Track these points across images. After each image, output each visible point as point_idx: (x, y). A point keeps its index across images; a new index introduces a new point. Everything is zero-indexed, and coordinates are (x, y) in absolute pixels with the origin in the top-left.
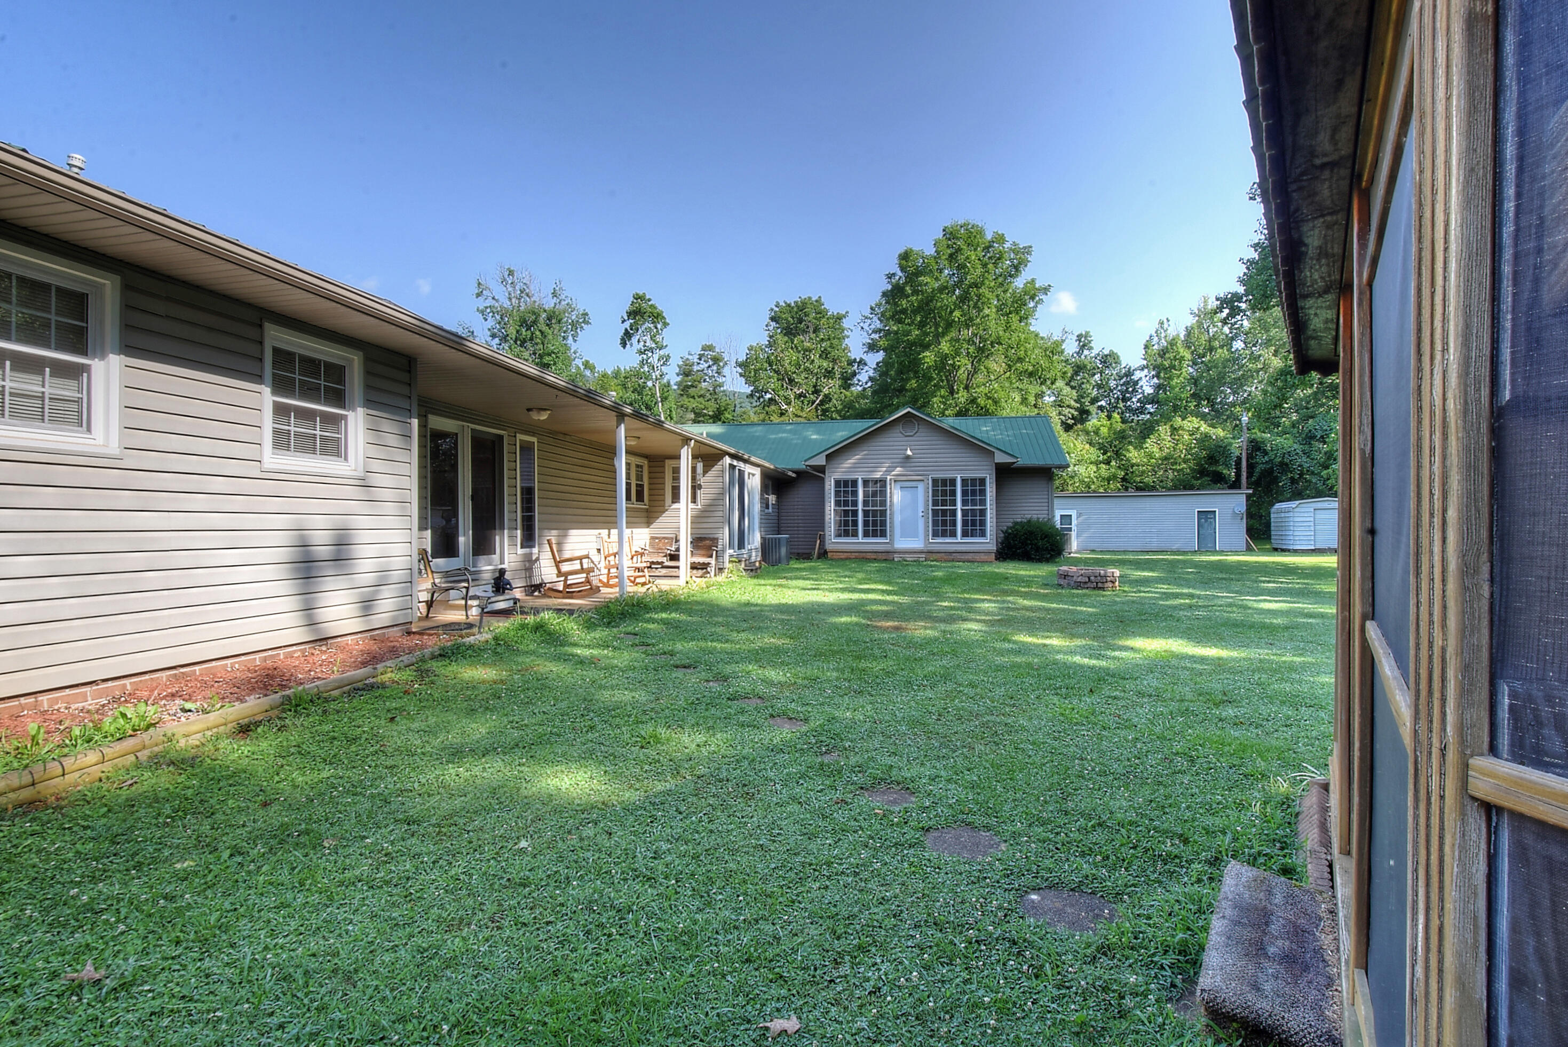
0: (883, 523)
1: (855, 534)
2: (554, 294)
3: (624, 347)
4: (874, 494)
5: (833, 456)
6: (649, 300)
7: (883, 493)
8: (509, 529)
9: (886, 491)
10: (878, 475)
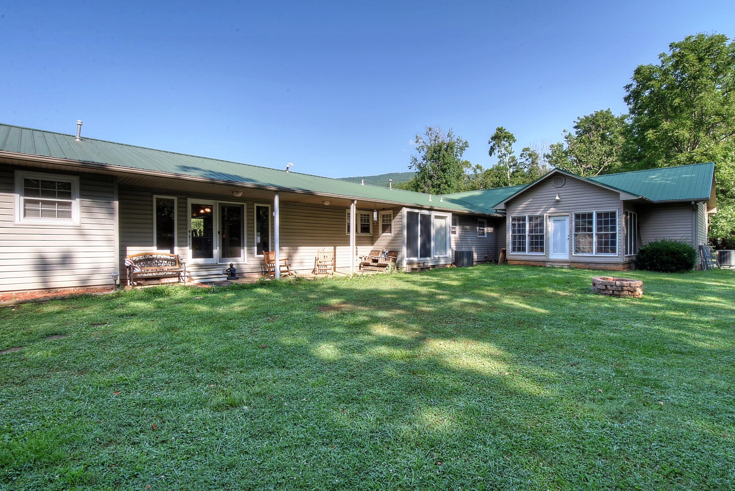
0: (542, 243)
1: (524, 250)
2: (449, 136)
3: (491, 156)
4: (536, 225)
5: (509, 203)
6: (505, 130)
7: (542, 224)
8: (248, 246)
9: (543, 223)
10: (538, 214)
